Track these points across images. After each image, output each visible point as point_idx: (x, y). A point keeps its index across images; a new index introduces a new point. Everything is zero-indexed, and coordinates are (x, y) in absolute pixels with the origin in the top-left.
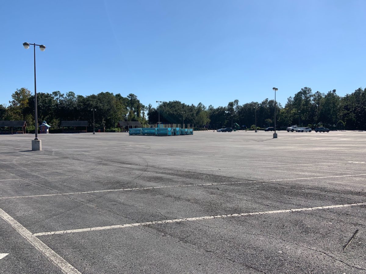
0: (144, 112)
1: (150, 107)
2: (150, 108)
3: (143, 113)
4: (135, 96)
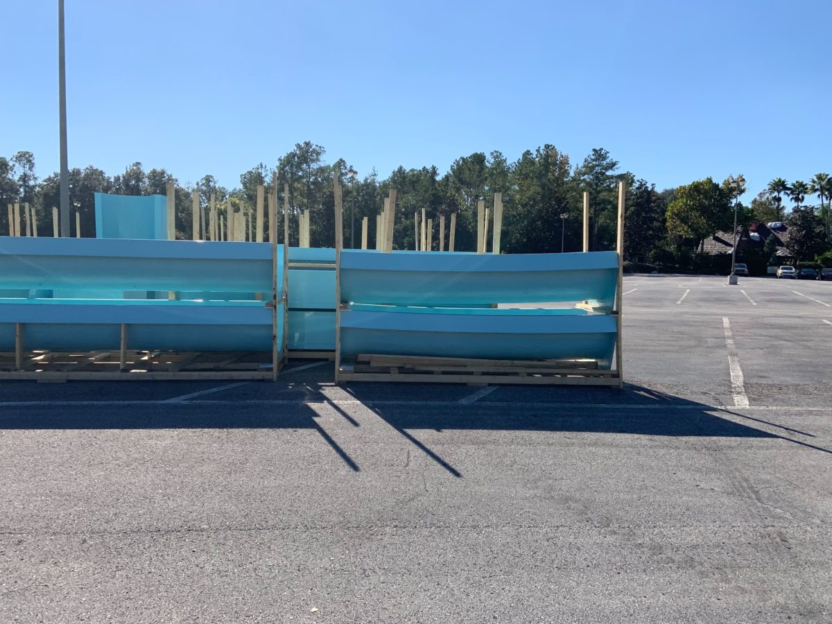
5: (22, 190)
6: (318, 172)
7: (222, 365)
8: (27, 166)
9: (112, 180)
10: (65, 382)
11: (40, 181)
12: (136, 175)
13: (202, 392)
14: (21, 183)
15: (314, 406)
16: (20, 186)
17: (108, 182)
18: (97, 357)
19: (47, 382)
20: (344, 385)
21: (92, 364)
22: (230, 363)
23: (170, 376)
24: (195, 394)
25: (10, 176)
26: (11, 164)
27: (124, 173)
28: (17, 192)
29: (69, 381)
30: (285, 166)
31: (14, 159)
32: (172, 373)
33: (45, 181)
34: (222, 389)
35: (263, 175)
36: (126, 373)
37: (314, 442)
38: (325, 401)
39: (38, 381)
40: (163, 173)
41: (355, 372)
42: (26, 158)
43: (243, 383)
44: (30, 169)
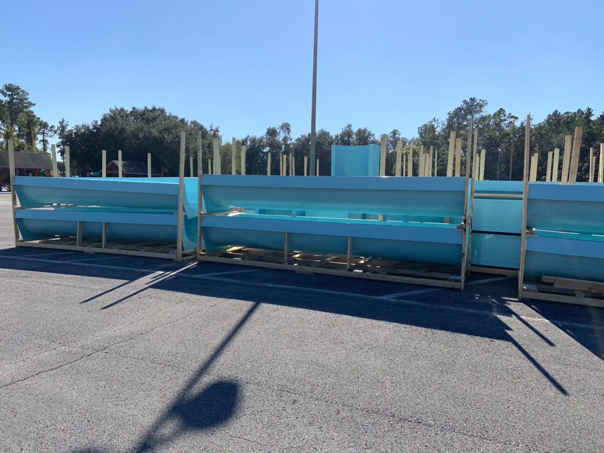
0: (46, 138)
1: (63, 127)
2: (62, 131)
3: (44, 142)
4: (23, 92)
5: (283, 147)
6: (480, 121)
7: (419, 273)
8: (287, 132)
9: (334, 137)
10: (312, 274)
11: (293, 141)
12: (348, 133)
13: (405, 293)
14: (283, 142)
15: (504, 319)
16: (283, 144)
17: (332, 139)
18: (331, 258)
19: (302, 273)
20: (529, 302)
21: (328, 263)
22: (424, 272)
23: (380, 277)
24: (400, 295)
25: (277, 139)
26: (278, 131)
27: (341, 132)
28: (281, 148)
29: (315, 274)
30: (453, 119)
31: (280, 128)
32: (382, 276)
33: (296, 141)
34: (420, 292)
35: (435, 127)
36: (350, 272)
37: (513, 356)
38: (514, 316)
39: (297, 272)
40: (365, 130)
41: (539, 291)
42: (286, 127)
43: (436, 290)
44: (288, 133)
